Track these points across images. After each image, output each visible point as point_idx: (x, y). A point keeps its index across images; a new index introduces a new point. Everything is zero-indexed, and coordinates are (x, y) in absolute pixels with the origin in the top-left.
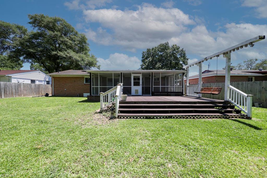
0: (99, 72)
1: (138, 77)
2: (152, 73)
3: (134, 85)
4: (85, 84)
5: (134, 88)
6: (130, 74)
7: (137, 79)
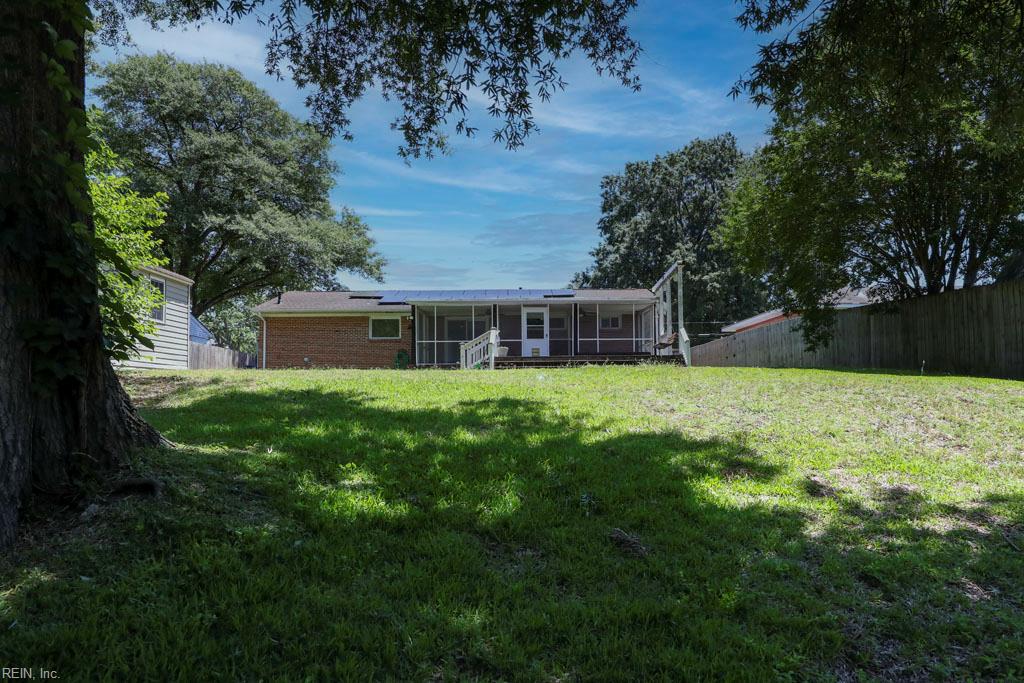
0: (436, 305)
1: (538, 317)
2: (576, 305)
3: (529, 337)
4: (371, 341)
5: (529, 346)
6: (517, 309)
7: (536, 321)
